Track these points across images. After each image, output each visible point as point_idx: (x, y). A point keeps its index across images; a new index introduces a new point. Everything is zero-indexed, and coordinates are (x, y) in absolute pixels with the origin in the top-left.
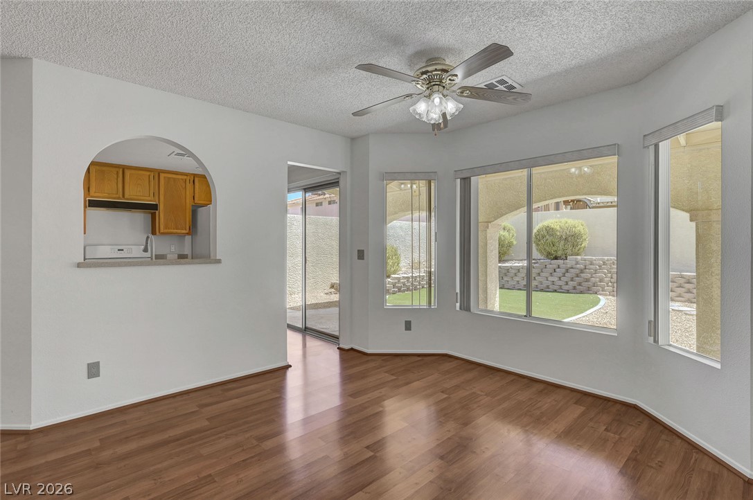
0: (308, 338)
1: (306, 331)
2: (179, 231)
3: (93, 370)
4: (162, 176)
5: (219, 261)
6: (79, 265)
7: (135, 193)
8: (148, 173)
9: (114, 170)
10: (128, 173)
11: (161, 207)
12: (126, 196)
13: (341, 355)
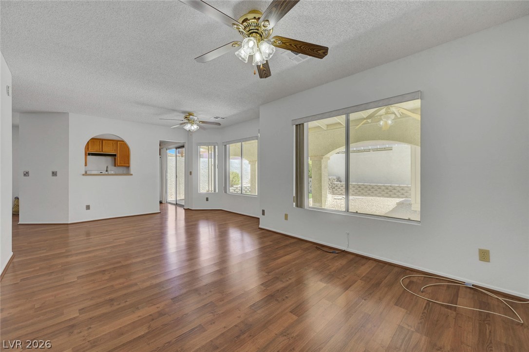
0: (178, 207)
1: (176, 205)
2: (126, 165)
3: (88, 207)
4: (118, 143)
5: (132, 175)
6: (83, 175)
7: (107, 149)
8: (112, 142)
9: (98, 141)
10: (104, 142)
11: (118, 155)
12: (103, 151)
13: (185, 211)
